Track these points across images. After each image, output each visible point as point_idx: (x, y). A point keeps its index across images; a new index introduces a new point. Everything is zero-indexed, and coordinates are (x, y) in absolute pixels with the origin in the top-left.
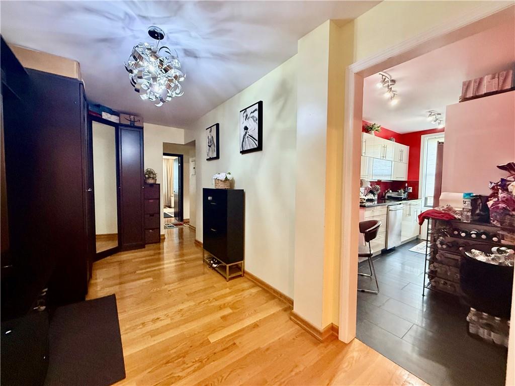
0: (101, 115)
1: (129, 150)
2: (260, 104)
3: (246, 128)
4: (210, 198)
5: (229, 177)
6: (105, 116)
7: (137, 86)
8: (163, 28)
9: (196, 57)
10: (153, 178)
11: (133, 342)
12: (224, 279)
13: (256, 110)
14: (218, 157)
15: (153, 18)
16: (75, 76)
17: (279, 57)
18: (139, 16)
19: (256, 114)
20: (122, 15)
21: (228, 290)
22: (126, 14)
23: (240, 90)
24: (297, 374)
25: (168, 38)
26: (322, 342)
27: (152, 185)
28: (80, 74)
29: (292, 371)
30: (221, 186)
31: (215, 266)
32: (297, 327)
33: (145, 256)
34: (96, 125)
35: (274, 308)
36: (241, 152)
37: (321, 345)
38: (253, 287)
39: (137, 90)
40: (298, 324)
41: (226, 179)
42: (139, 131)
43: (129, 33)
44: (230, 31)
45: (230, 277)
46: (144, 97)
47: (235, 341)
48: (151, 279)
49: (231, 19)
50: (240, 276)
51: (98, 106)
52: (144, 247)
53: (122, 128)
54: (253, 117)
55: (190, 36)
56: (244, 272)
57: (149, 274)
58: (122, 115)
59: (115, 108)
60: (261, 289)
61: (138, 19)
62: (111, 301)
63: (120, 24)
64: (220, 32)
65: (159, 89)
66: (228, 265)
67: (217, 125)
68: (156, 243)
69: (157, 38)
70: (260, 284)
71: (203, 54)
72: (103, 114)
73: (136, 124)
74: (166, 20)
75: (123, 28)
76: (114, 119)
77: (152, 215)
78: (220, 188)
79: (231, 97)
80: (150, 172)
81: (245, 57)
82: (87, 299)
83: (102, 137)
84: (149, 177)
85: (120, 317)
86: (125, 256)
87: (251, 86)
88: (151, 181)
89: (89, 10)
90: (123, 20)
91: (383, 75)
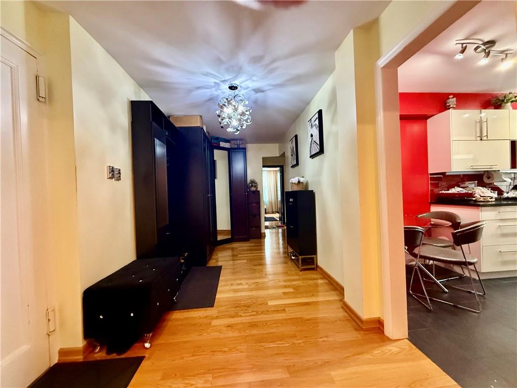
0: (219, 144)
1: (238, 167)
2: (320, 112)
3: (312, 136)
4: (291, 200)
5: (302, 180)
6: (222, 144)
7: (222, 125)
8: (236, 83)
9: (263, 91)
10: (255, 186)
11: (223, 292)
12: (298, 268)
13: (317, 118)
14: (297, 164)
15: (229, 79)
16: (199, 125)
17: (324, 71)
18: (221, 81)
19: (317, 122)
20: (213, 85)
21: (298, 277)
22: (215, 83)
23: (308, 103)
24: (324, 341)
25: (241, 87)
26: (362, 329)
27: (254, 192)
28: (202, 123)
29: (321, 338)
30: (296, 188)
31: (293, 258)
32: (346, 314)
33: (249, 247)
34: (216, 152)
35: (333, 297)
36: (310, 157)
37: (362, 332)
38: (321, 279)
39: (222, 127)
40: (347, 312)
41: (299, 182)
42: (244, 150)
43: (220, 92)
44: (277, 68)
45: (302, 267)
46: (230, 130)
47: (286, 309)
48: (245, 261)
49: (274, 61)
50: (313, 269)
51: (217, 138)
52: (249, 241)
53: (232, 150)
54: (315, 125)
55: (253, 81)
56: (317, 266)
57: (245, 258)
58: (231, 141)
59: (227, 138)
60: (327, 281)
61: (221, 83)
62: (219, 268)
63: (214, 89)
64: (271, 71)
66: (300, 257)
67: (296, 137)
68: (258, 238)
69: (234, 89)
70: (328, 278)
71: (266, 88)
72: (221, 143)
73: (241, 146)
74: (236, 77)
75: (216, 90)
76: (227, 145)
77: (254, 216)
78: (294, 190)
79: (303, 111)
80: (253, 182)
81: (297, 80)
82: (208, 265)
83: (220, 157)
84: (252, 186)
85: (221, 278)
86: (235, 245)
87: (314, 99)
88: (253, 189)
89: (198, 88)
90: (213, 87)
91: (463, 44)
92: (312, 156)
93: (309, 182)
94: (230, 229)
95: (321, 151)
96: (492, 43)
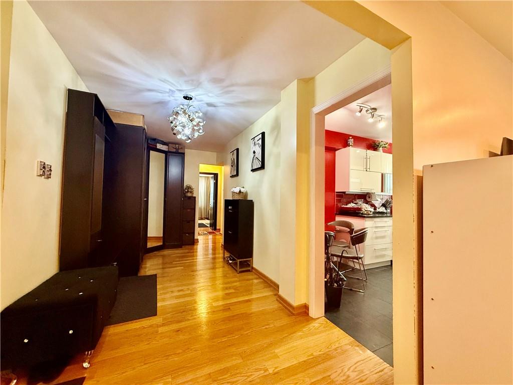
0: (156, 146)
1: (174, 170)
2: (263, 134)
3: (254, 152)
4: (230, 207)
5: (242, 190)
6: (159, 146)
7: (175, 132)
8: (190, 94)
9: (215, 106)
10: (191, 192)
11: (163, 300)
12: (234, 271)
13: (260, 139)
14: (237, 175)
15: (185, 90)
16: (141, 125)
17: (272, 102)
18: (177, 90)
19: (260, 142)
20: (168, 91)
21: (236, 279)
22: (170, 90)
23: (252, 123)
24: (266, 328)
25: (195, 98)
26: (293, 314)
27: (190, 198)
28: (144, 124)
29: (263, 327)
30: (237, 197)
31: (231, 262)
32: (280, 305)
33: (182, 253)
34: (153, 154)
35: (267, 293)
36: (252, 171)
37: (294, 317)
38: (257, 279)
39: (174, 134)
40: (280, 303)
41: (240, 192)
42: (182, 155)
43: (172, 98)
44: (233, 91)
45: (241, 270)
46: (179, 137)
47: (230, 307)
48: (182, 268)
49: (233, 85)
50: (249, 271)
51: (154, 140)
52: (181, 247)
53: (170, 154)
54: (258, 144)
55: (209, 96)
56: (253, 268)
57: (181, 265)
58: (170, 145)
59: (165, 140)
60: (262, 280)
61: (177, 91)
62: (154, 277)
63: (167, 94)
64: (227, 92)
65: (188, 131)
66: (239, 260)
67: (238, 150)
68: (190, 245)
69: (188, 99)
70: (262, 277)
71: (219, 105)
72: (158, 145)
73: (180, 151)
74: (193, 90)
75: (169, 96)
76: (164, 148)
77: (189, 222)
78: (235, 199)
79: (245, 129)
80: (189, 188)
81: (247, 103)
82: (139, 275)
83: (156, 161)
84: (188, 192)
85: (158, 287)
86: (166, 252)
87: (258, 121)
88: (189, 195)
89: (150, 90)
90: (168, 93)
91: (360, 106)
92: (253, 170)
93: (248, 192)
94: (162, 236)
95: (263, 167)
96: (375, 109)
